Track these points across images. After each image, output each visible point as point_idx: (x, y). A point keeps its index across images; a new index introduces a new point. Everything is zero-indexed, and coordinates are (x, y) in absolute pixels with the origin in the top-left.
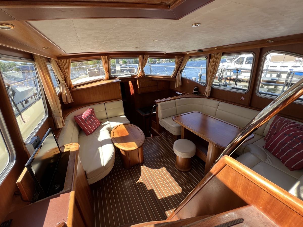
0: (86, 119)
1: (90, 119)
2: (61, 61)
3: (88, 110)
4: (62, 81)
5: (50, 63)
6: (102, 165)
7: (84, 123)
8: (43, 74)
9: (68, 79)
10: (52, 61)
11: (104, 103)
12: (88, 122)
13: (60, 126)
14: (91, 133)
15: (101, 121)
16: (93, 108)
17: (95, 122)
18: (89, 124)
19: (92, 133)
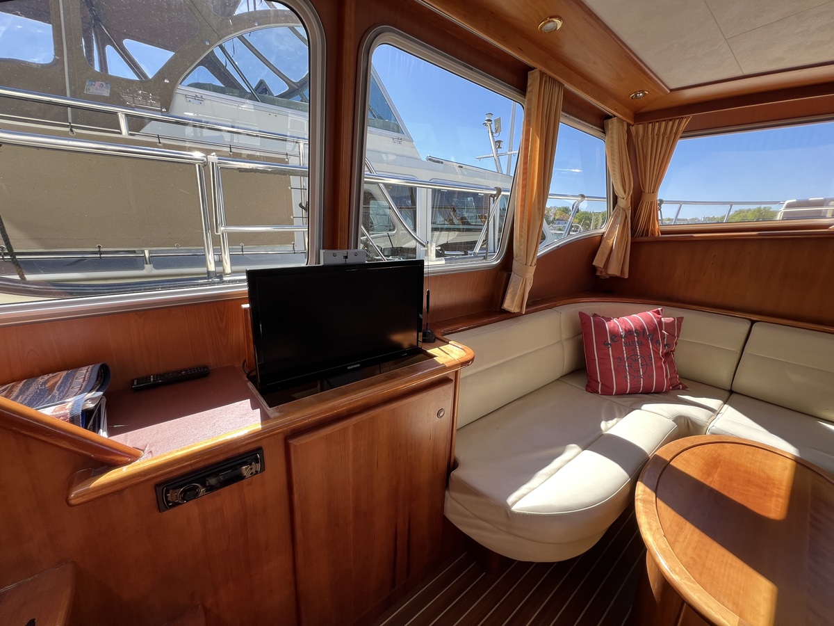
0: (615, 335)
1: (631, 346)
2: (645, 130)
3: (650, 313)
4: (624, 202)
5: (604, 133)
6: (510, 500)
7: (603, 344)
8: (527, 132)
9: (646, 199)
10: (610, 126)
11: (753, 322)
12: (617, 350)
13: (510, 304)
14: (607, 391)
15: (686, 383)
16: (680, 320)
17: (647, 365)
18: (619, 359)
19: (610, 394)
